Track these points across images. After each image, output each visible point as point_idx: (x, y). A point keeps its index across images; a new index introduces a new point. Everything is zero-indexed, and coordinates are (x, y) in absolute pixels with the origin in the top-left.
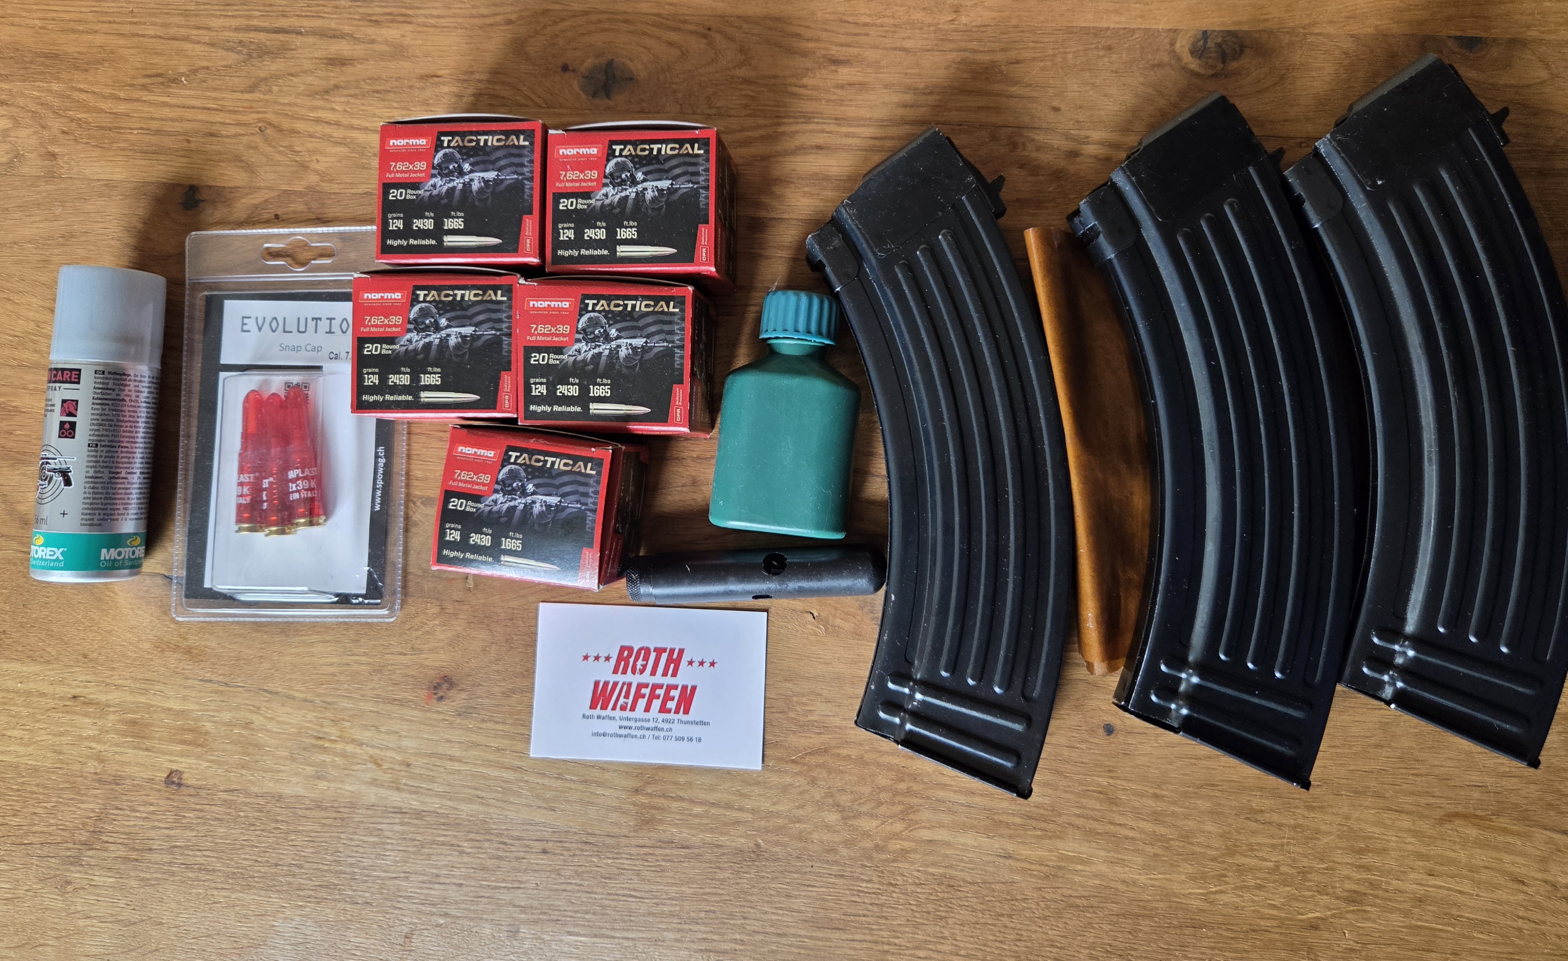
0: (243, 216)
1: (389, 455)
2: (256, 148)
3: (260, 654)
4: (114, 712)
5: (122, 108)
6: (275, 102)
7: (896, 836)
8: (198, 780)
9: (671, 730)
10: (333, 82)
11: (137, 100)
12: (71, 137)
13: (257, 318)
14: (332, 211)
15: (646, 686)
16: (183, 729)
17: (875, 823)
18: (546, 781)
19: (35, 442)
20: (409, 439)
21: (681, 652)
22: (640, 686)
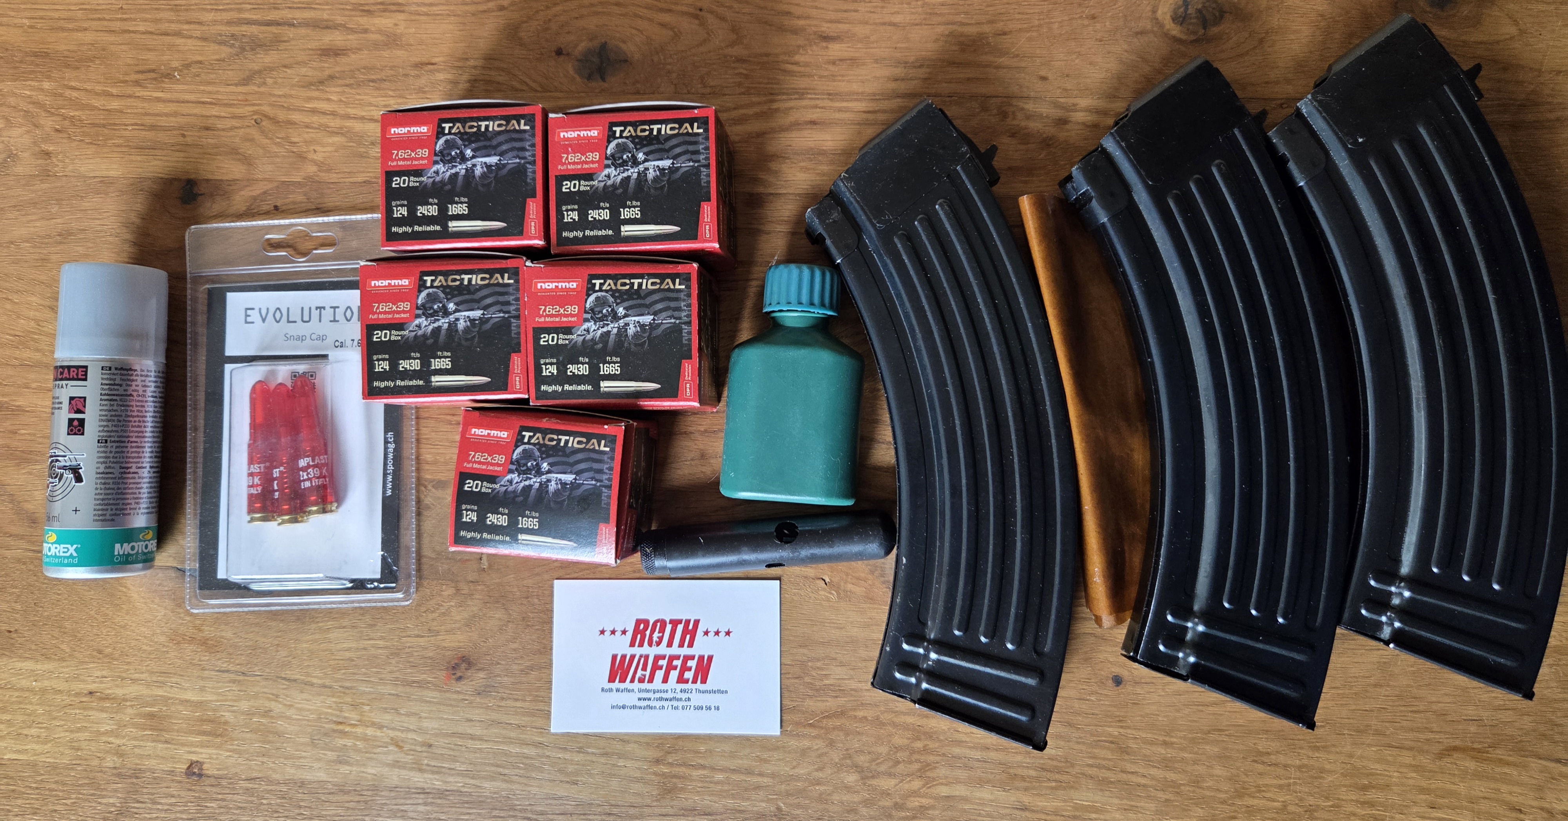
0: (243, 208)
1: (398, 440)
2: (252, 140)
3: (277, 642)
4: (132, 706)
5: (115, 104)
6: (270, 95)
7: (914, 793)
8: (218, 770)
9: (689, 699)
10: (327, 73)
11: (130, 96)
12: (65, 135)
13: (260, 309)
14: (331, 201)
15: (663, 657)
16: (202, 720)
17: (893, 782)
18: (568, 756)
19: (40, 440)
20: (417, 424)
21: (697, 622)
22: (657, 658)
